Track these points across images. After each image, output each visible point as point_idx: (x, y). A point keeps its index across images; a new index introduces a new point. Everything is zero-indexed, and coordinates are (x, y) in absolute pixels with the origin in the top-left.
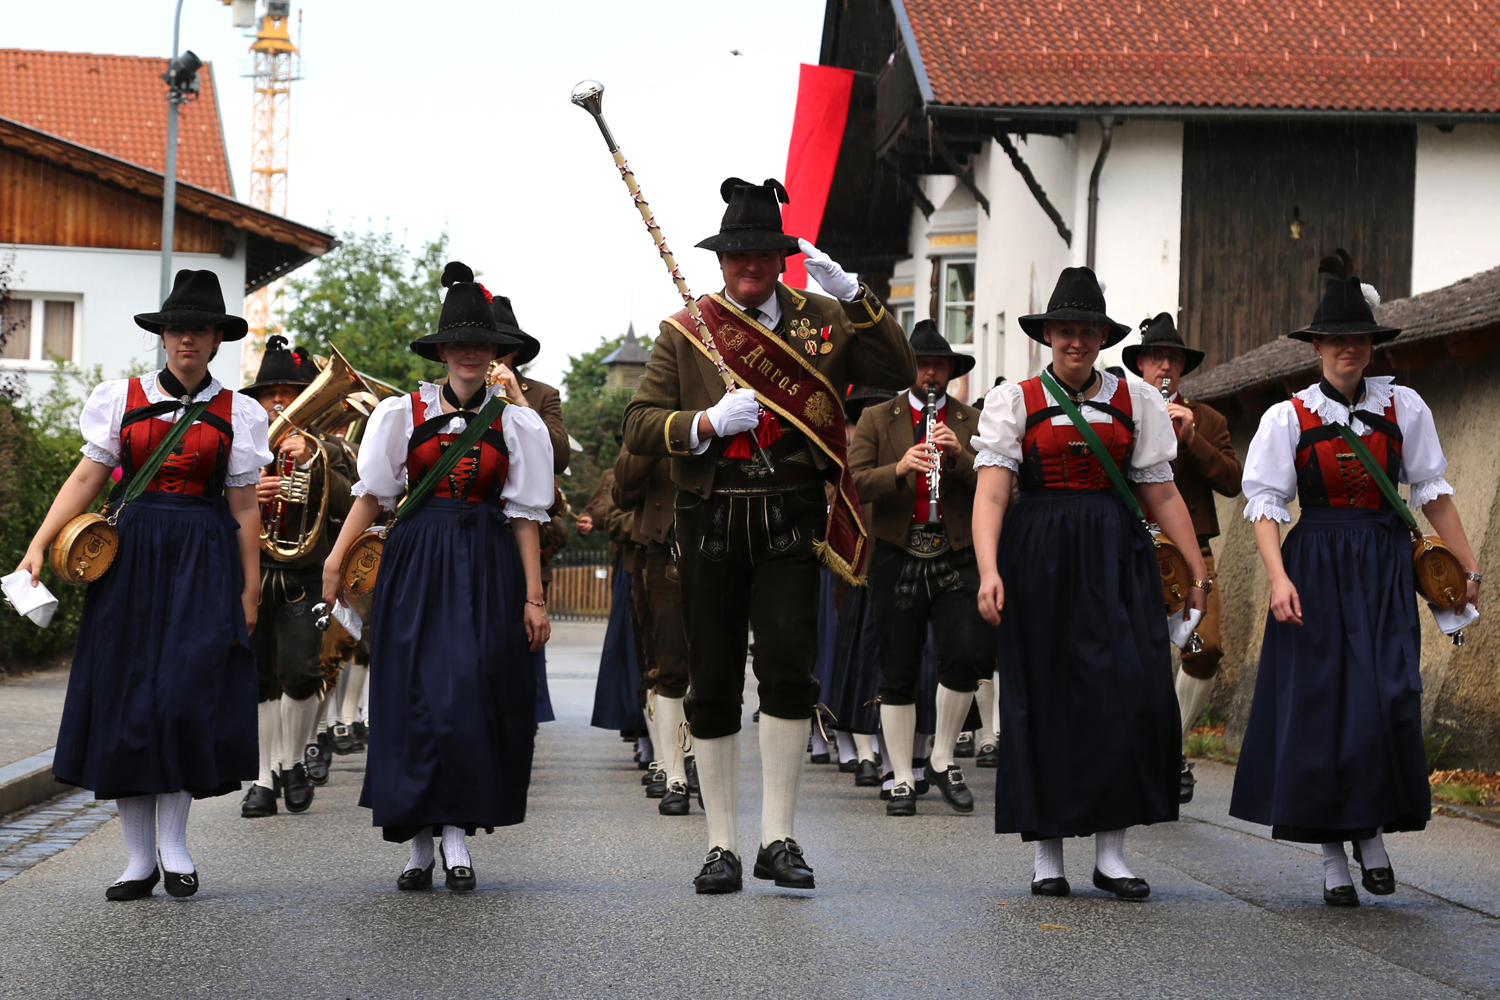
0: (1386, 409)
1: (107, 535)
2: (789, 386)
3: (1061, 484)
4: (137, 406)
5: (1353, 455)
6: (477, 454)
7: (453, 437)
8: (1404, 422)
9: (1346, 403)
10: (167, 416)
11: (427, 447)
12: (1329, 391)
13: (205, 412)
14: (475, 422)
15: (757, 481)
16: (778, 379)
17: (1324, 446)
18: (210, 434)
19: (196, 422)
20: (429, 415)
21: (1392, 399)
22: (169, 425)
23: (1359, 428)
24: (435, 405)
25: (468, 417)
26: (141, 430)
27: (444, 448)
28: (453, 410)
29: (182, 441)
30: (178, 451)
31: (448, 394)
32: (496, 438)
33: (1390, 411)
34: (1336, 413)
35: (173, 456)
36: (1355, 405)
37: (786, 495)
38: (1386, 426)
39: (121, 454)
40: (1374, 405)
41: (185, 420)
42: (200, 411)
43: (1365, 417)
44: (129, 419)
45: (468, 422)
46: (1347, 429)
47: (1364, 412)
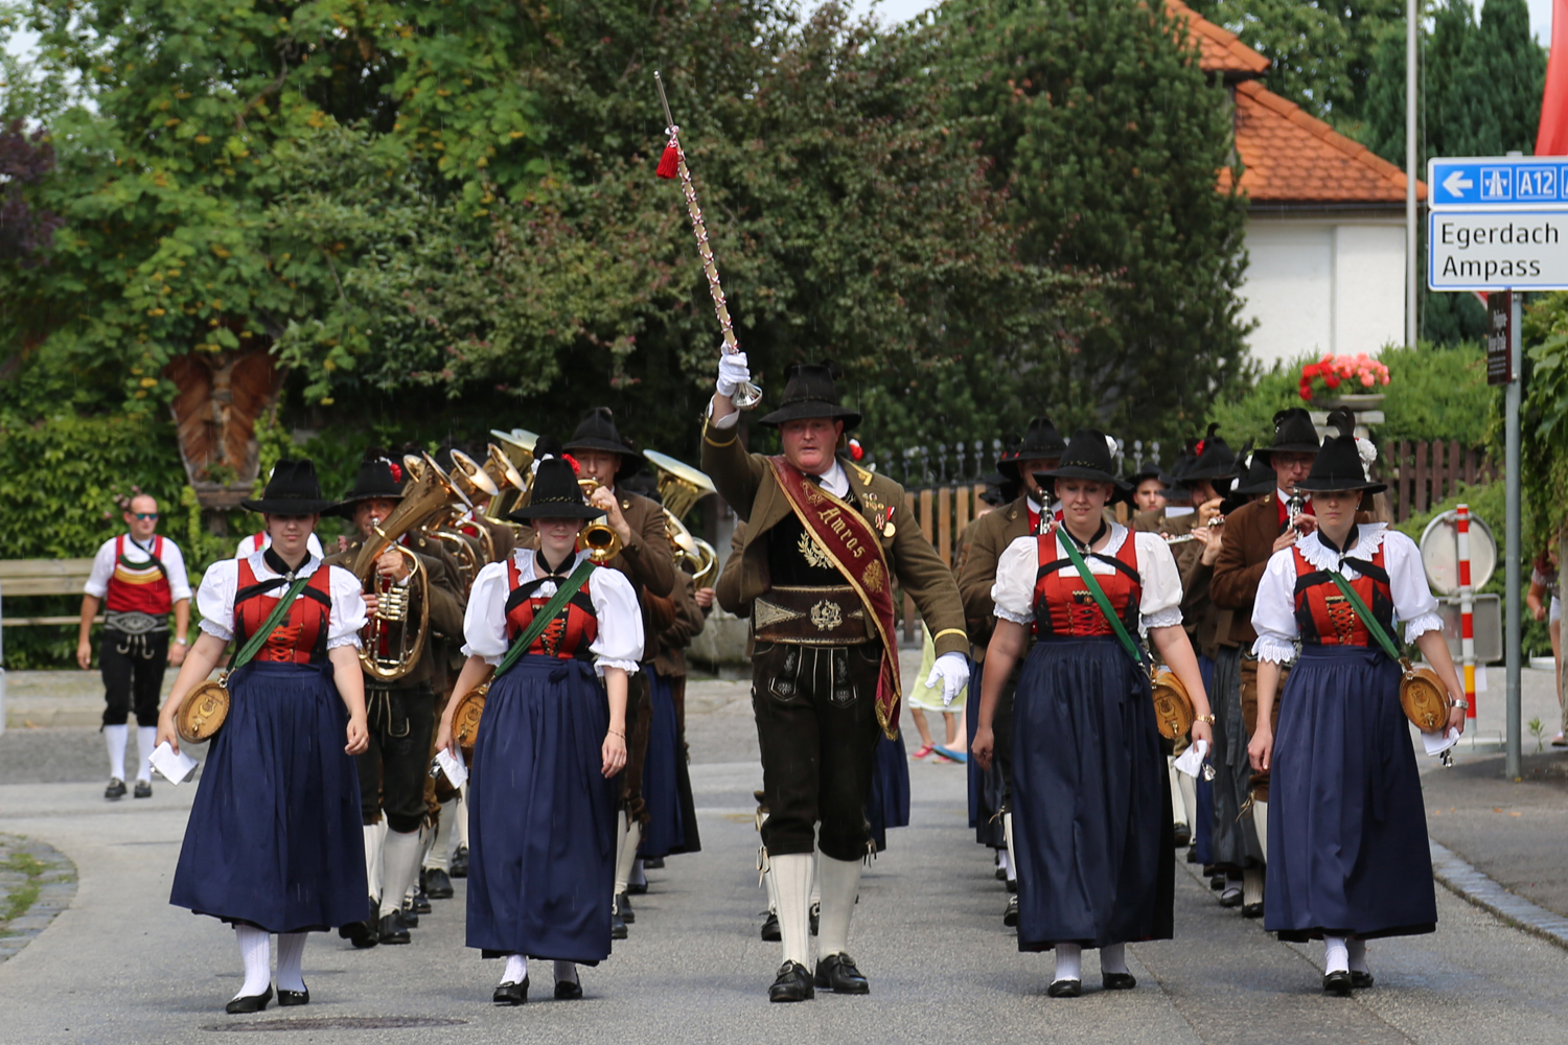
0: (1374, 555)
1: (217, 694)
2: (855, 548)
3: (1067, 631)
4: (246, 584)
5: (1342, 598)
6: (565, 615)
7: (544, 600)
8: (1390, 567)
9: (1338, 551)
10: (274, 593)
11: (521, 611)
12: (1324, 540)
13: (307, 587)
14: (564, 586)
15: (826, 633)
16: (847, 539)
17: (1313, 591)
18: (313, 605)
19: (300, 596)
20: (523, 581)
21: (1381, 546)
22: (276, 600)
23: (1348, 573)
24: (529, 571)
25: (559, 582)
26: (252, 606)
27: (535, 612)
28: (545, 575)
29: (287, 614)
30: (285, 624)
31: (541, 561)
32: (583, 600)
33: (1378, 556)
34: (1326, 560)
35: (281, 627)
36: (1345, 552)
37: (852, 647)
38: (1374, 571)
39: (235, 628)
40: (1363, 551)
41: (289, 595)
42: (302, 586)
43: (1354, 563)
44: (242, 596)
45: (558, 586)
46: (1338, 575)
47: (1352, 559)
